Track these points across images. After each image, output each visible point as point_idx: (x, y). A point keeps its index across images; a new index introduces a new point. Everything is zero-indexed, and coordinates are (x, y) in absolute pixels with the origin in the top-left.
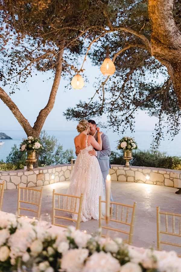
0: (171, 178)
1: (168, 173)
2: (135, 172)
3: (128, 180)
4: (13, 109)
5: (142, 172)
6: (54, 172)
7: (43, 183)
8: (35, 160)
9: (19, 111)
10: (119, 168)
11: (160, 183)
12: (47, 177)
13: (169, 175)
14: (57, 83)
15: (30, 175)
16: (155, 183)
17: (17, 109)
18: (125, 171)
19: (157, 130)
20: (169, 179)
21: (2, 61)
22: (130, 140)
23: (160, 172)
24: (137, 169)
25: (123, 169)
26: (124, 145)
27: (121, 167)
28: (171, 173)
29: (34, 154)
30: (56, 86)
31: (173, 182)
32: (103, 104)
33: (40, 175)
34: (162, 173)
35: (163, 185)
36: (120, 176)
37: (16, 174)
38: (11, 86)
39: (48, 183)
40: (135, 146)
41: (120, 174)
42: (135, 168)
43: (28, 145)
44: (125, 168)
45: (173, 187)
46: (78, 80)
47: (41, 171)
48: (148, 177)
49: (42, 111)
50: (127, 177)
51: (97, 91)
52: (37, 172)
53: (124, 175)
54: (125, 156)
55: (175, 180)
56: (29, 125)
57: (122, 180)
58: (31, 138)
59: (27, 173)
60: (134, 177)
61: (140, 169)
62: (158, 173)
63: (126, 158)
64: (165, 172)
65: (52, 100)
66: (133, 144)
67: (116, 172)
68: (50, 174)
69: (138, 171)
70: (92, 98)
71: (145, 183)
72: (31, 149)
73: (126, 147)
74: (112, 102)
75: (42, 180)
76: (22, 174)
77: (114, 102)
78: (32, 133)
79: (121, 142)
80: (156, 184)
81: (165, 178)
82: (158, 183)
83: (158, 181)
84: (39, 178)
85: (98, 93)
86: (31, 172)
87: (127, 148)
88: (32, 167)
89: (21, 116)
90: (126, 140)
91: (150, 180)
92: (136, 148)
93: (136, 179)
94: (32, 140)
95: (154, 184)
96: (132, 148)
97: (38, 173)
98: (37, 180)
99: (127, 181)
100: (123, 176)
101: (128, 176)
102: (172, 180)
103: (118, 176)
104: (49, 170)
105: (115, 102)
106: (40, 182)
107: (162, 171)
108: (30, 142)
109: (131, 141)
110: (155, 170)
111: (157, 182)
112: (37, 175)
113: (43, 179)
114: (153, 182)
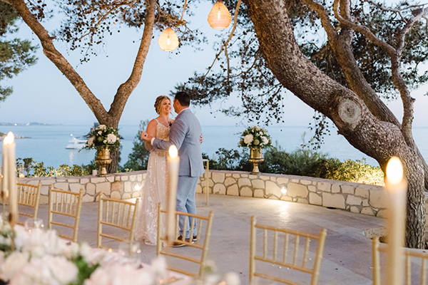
0: (319, 191)
1: (314, 183)
2: (265, 181)
3: (255, 195)
4: (76, 82)
5: (276, 183)
6: (139, 179)
7: (121, 196)
8: (108, 161)
9: (86, 87)
10: (242, 175)
11: (303, 200)
12: (127, 186)
13: (316, 186)
14: (146, 44)
15: (99, 183)
16: (295, 200)
17: (83, 83)
18: (251, 180)
19: (317, 119)
20: (316, 193)
21: (66, 12)
22: (258, 132)
23: (302, 182)
24: (268, 178)
25: (248, 178)
26: (249, 139)
27: (245, 174)
28: (319, 183)
29: (107, 151)
30: (145, 48)
31: (322, 197)
32: (229, 77)
33: (116, 184)
34: (306, 184)
35: (306, 203)
36: (243, 188)
37: (78, 181)
38: (83, 49)
39: (130, 196)
40: (266, 141)
41: (243, 184)
42: (265, 177)
43: (97, 137)
44: (250, 176)
45: (322, 206)
46: (168, 37)
47: (118, 178)
48: (284, 191)
49: (121, 86)
50: (253, 189)
51: (217, 56)
52: (111, 179)
53: (250, 187)
54: (252, 157)
55: (324, 194)
56: (102, 108)
57: (246, 195)
58: (103, 127)
59: (94, 180)
60: (264, 191)
61: (273, 177)
62: (299, 183)
63: (254, 160)
64: (310, 182)
65: (138, 70)
66: (264, 137)
67: (237, 182)
68: (132, 183)
69: (270, 180)
70: (210, 68)
71: (280, 199)
72: (102, 143)
73: (252, 143)
74: (243, 74)
75: (120, 192)
76: (87, 180)
77: (245, 73)
78: (107, 120)
79: (245, 134)
80: (296, 202)
81: (309, 192)
82: (299, 199)
83: (300, 197)
84: (114, 188)
85: (219, 59)
86: (102, 179)
87: (253, 145)
88: (104, 171)
89: (90, 94)
90: (253, 131)
91: (287, 195)
92: (269, 144)
93: (267, 193)
94: (103, 131)
95: (293, 201)
96: (261, 144)
97: (113, 181)
98: (111, 192)
99: (253, 196)
100: (247, 188)
101: (255, 189)
102: (321, 195)
103: (240, 189)
104: (131, 176)
105: (248, 74)
106: (115, 195)
107: (306, 180)
108: (100, 133)
109: (261, 133)
110: (295, 179)
111: (297, 197)
112: (112, 183)
113: (121, 190)
114: (293, 198)
